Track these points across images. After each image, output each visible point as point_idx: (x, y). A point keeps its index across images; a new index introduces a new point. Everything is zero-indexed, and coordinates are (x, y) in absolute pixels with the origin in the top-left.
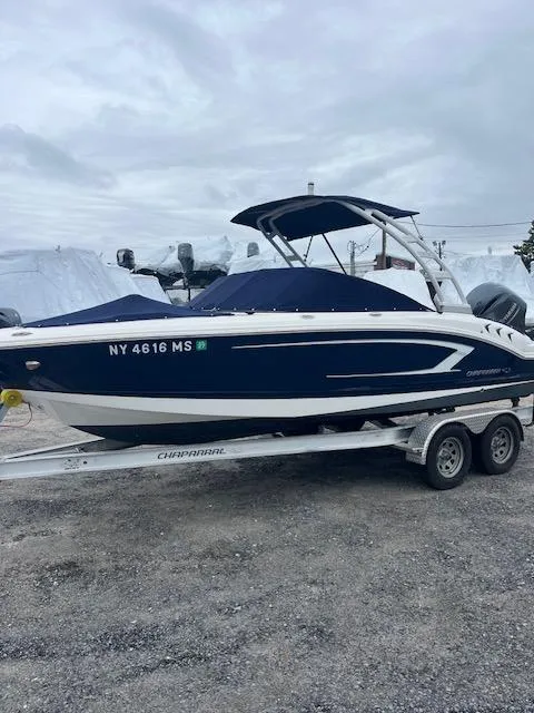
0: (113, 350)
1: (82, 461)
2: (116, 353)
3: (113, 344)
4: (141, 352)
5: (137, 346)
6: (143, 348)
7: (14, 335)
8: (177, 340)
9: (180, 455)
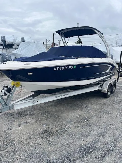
0: (55, 69)
1: (37, 101)
2: (56, 70)
3: (56, 67)
4: (61, 69)
5: (61, 67)
6: (62, 68)
7: (25, 64)
8: (70, 66)
9: (60, 96)
